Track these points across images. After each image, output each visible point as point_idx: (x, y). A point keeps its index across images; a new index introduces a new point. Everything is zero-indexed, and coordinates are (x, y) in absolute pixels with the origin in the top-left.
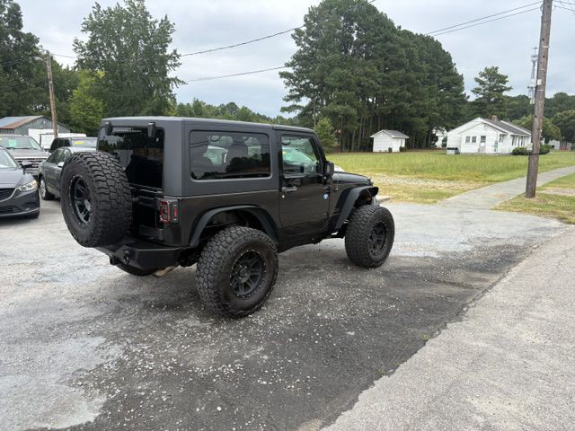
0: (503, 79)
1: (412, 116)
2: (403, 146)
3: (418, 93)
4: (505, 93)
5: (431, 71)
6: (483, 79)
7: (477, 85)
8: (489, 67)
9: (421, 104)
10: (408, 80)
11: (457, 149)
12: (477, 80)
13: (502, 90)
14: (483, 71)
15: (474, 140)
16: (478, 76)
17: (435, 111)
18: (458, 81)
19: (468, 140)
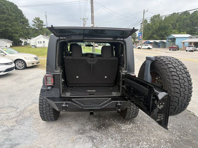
0: (42, 22)
1: (12, 33)
2: (11, 45)
3: (13, 25)
4: (43, 27)
5: (16, 17)
6: (35, 21)
7: (33, 23)
8: (37, 17)
9: (15, 28)
10: (8, 19)
11: (35, 46)
12: (33, 21)
13: (42, 26)
14: (35, 18)
15: (41, 43)
16: (33, 20)
17: (21, 31)
18: (27, 21)
19: (39, 43)
